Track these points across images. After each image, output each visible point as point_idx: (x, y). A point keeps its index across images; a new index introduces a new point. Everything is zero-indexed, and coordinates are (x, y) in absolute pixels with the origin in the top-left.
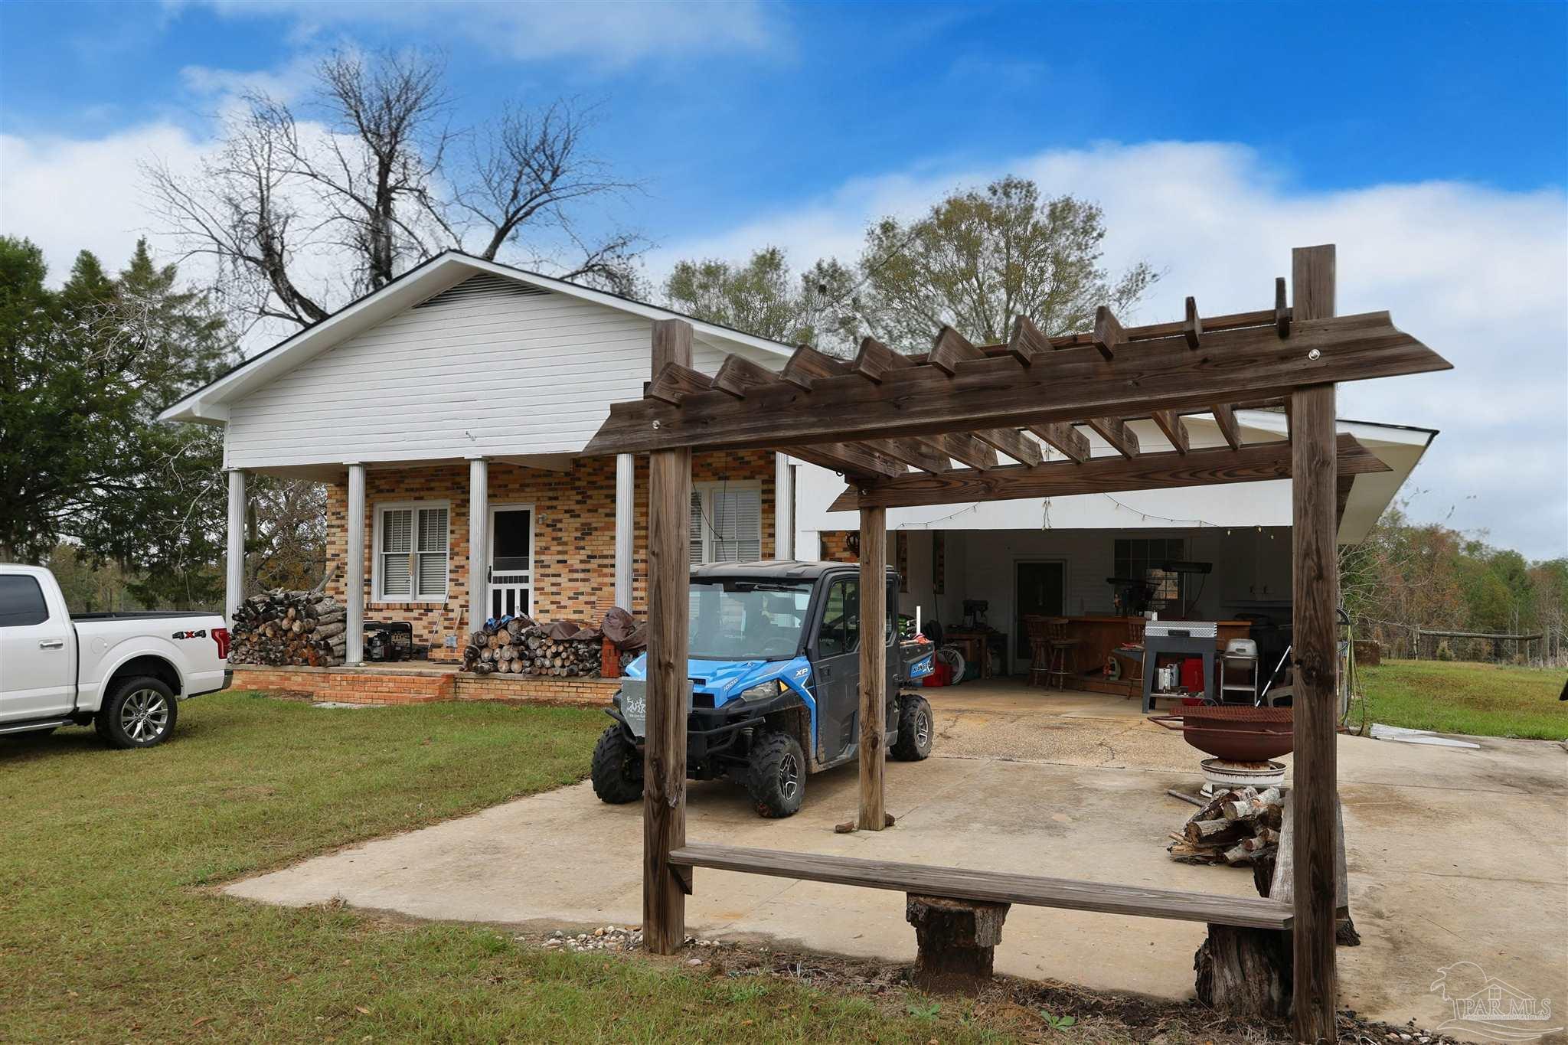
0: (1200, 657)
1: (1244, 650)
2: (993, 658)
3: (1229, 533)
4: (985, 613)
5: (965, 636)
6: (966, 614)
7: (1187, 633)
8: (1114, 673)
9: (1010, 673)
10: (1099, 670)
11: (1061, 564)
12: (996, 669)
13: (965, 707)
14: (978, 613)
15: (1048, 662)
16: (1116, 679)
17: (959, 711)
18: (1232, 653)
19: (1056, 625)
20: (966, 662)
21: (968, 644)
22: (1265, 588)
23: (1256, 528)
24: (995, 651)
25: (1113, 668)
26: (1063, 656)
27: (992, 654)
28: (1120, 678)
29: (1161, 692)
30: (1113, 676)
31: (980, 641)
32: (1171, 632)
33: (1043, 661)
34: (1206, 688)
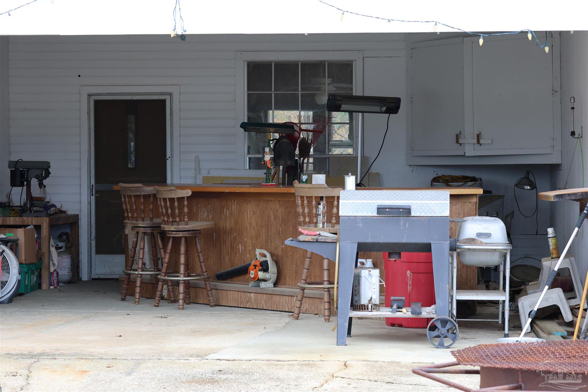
0: (427, 248)
1: (488, 235)
2: (59, 254)
3: (481, 41)
4: (45, 182)
5: (11, 221)
6: (13, 184)
7: (407, 211)
8: (267, 275)
9: (85, 276)
10: (243, 271)
11: (164, 102)
12: (65, 273)
13: (38, 347)
14: (34, 182)
15: (156, 260)
16: (269, 285)
17: (31, 356)
18: (471, 241)
19: (172, 200)
20: (20, 264)
21: (20, 234)
22: (478, 136)
23: (524, 33)
24: (60, 244)
25: (264, 267)
26: (183, 249)
27: (57, 248)
28: (276, 284)
29: (363, 308)
30: (265, 280)
31: (38, 228)
32: (381, 210)
33: (147, 260)
34: (437, 300)
